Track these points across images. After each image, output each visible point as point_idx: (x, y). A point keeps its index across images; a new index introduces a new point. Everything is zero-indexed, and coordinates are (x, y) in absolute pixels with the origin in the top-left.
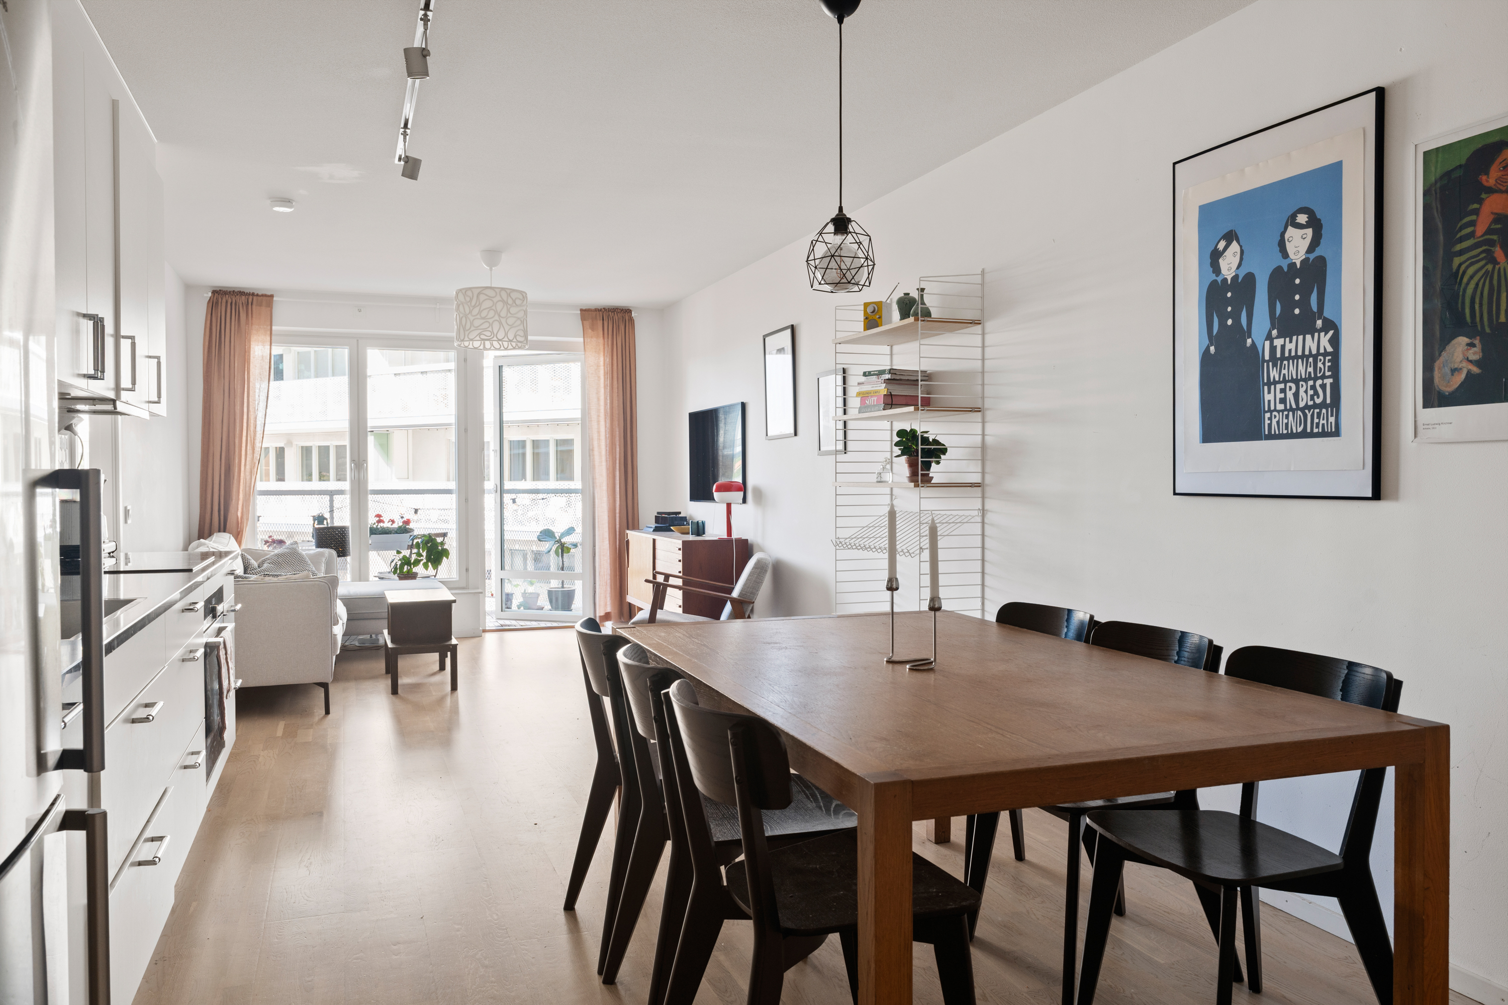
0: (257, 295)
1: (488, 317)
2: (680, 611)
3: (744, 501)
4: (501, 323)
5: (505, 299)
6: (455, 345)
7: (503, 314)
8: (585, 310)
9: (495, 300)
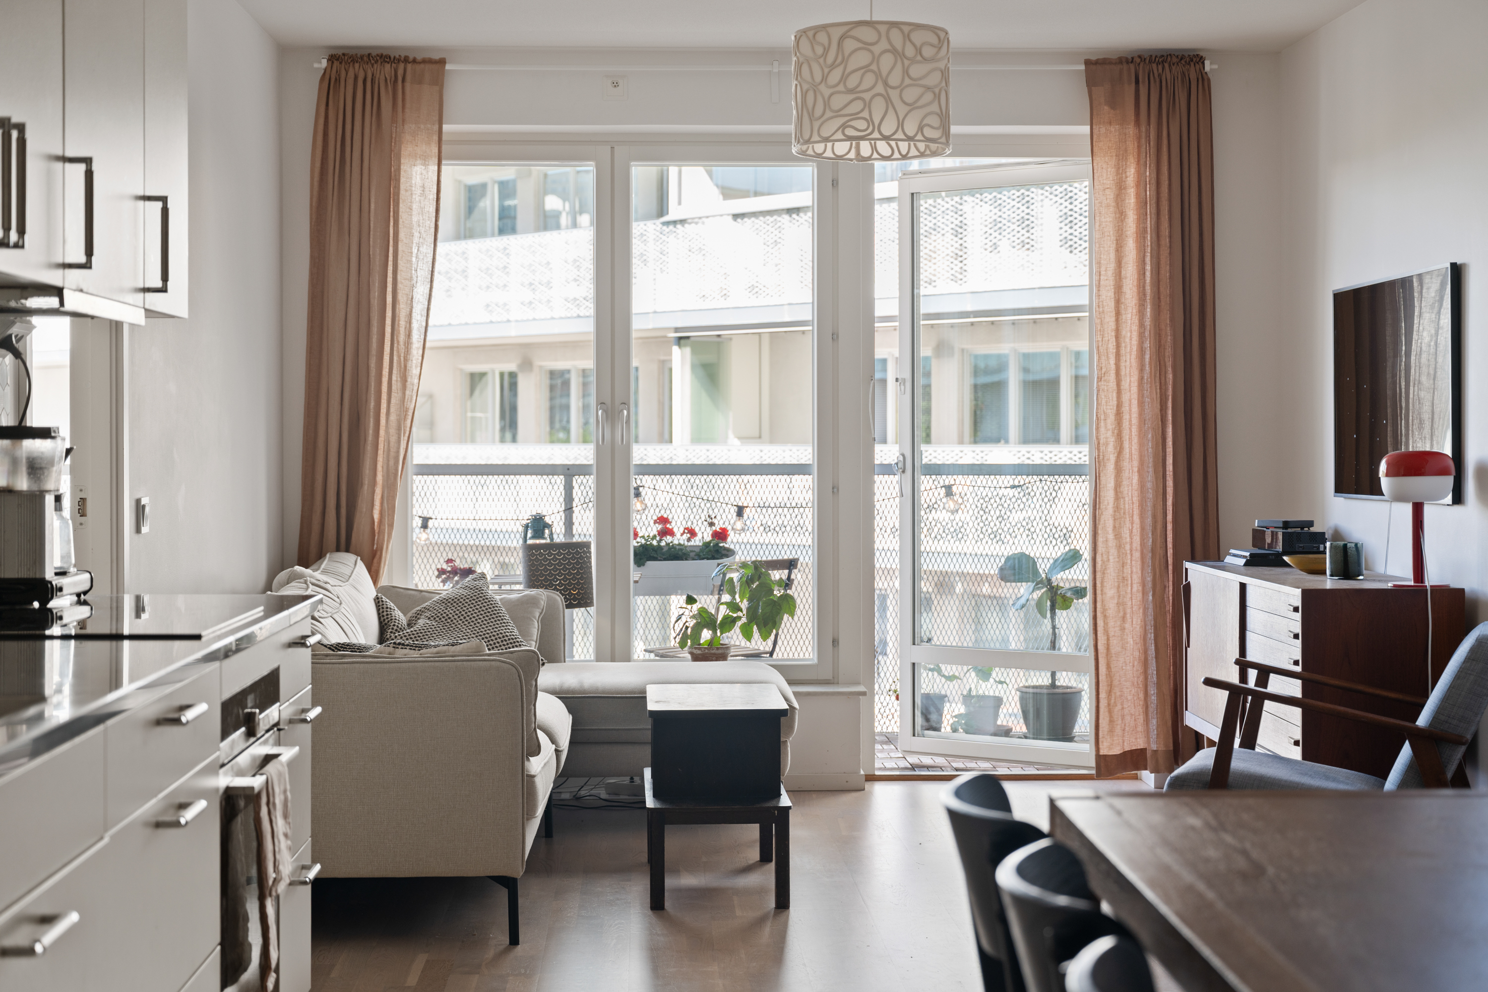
0: (414, 61)
1: (859, 89)
2: (1296, 753)
3: (1458, 498)
4: (888, 100)
5: (899, 46)
6: (793, 151)
7: (895, 79)
8: (1097, 63)
9: (877, 49)
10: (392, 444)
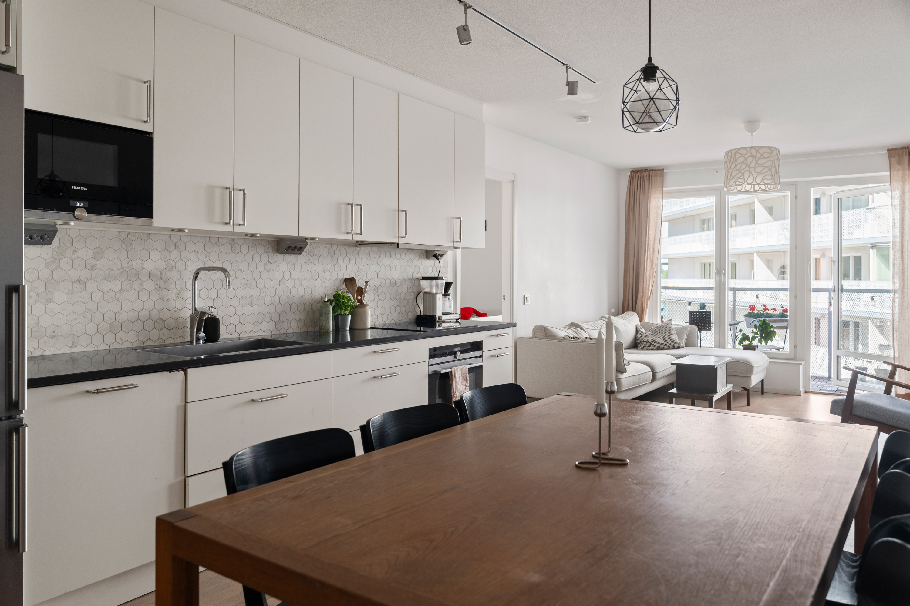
0: (655, 170)
1: (741, 169)
4: (750, 172)
5: (754, 154)
9: (746, 156)
10: (647, 281)
